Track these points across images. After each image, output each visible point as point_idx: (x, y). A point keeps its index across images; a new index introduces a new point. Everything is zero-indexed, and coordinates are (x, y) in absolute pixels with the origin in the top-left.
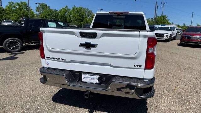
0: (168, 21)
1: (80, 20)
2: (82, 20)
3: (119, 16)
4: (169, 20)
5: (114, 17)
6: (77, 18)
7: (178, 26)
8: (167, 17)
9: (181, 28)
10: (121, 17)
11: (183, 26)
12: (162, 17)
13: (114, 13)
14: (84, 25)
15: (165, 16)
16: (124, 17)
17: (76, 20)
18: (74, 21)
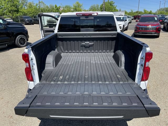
0: (115, 8)
1: (15, 11)
2: (17, 11)
3: (88, 17)
4: (116, 6)
5: (81, 18)
6: (10, 9)
7: (126, 13)
8: (114, 3)
9: (129, 14)
10: (89, 18)
11: (130, 12)
12: (109, 3)
13: (81, 15)
14: (21, 17)
15: (112, 2)
16: (93, 18)
17: (10, 12)
18: (8, 14)
